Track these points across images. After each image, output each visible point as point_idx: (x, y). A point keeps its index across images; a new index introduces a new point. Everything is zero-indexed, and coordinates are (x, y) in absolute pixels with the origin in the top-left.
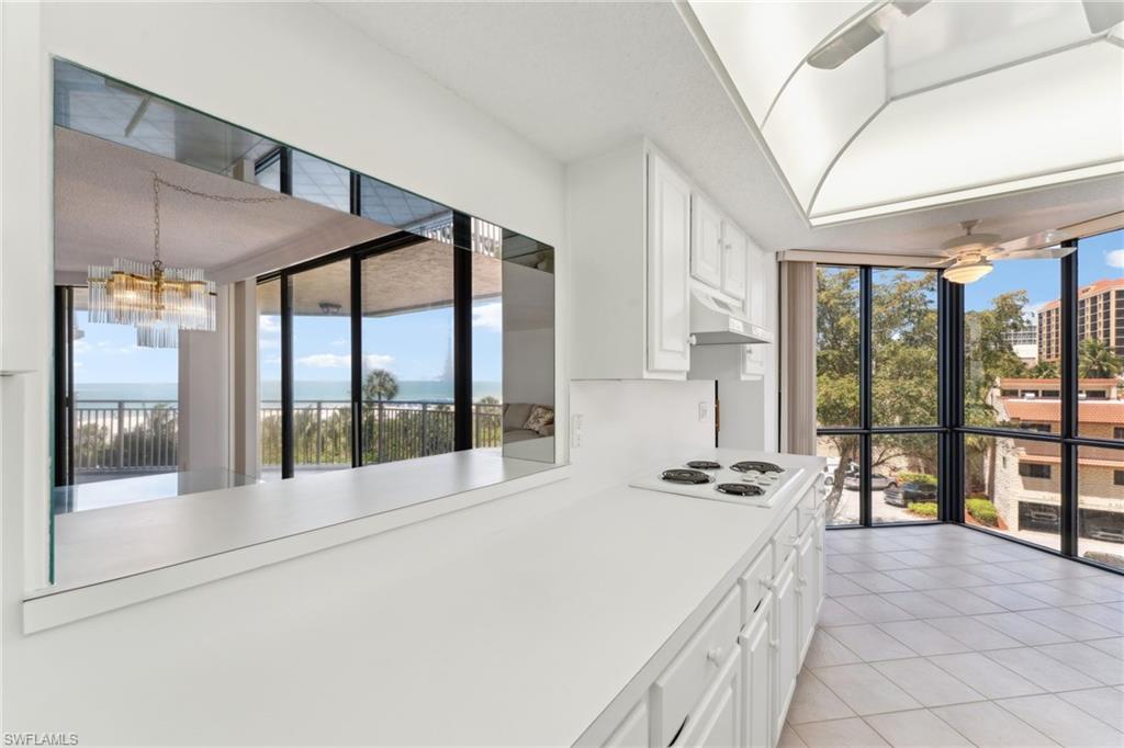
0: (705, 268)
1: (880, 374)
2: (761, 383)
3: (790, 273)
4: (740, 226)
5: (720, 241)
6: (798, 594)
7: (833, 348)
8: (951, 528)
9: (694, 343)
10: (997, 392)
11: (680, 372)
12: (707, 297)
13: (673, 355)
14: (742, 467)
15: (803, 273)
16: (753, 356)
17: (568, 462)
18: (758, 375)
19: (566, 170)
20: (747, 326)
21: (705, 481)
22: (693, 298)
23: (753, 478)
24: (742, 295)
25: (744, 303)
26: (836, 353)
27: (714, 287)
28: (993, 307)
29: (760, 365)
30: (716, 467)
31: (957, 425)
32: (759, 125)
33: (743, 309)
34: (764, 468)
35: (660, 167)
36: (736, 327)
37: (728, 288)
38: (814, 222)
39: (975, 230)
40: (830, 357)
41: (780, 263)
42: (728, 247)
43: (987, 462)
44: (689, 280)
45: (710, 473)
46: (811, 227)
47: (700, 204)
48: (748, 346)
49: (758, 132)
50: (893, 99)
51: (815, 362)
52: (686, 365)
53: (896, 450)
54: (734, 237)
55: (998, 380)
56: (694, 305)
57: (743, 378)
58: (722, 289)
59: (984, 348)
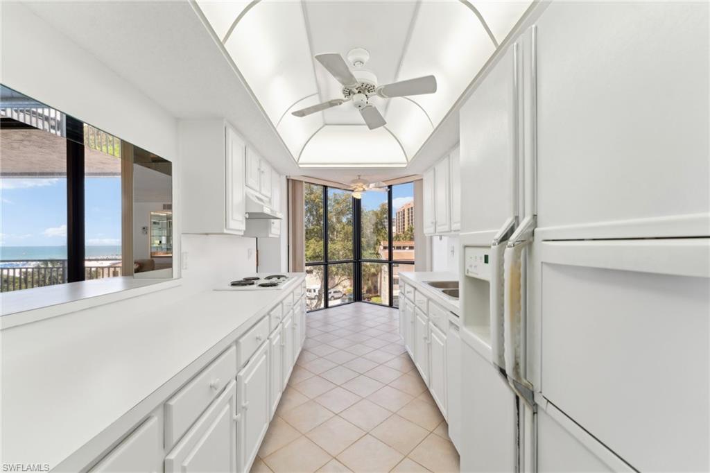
0: (252, 182)
1: (338, 239)
2: (279, 239)
3: (292, 184)
4: (268, 162)
5: (259, 169)
6: (294, 329)
7: (317, 225)
8: (358, 304)
9: (247, 217)
10: (382, 248)
11: (241, 231)
12: (253, 195)
13: (237, 223)
14: (269, 278)
15: (298, 186)
16: (275, 225)
17: (180, 277)
18: (277, 235)
19: (178, 122)
20: (272, 211)
21: (253, 284)
22: (247, 196)
23: (274, 280)
24: (269, 195)
25: (270, 199)
26: (319, 227)
27: (257, 191)
28: (379, 209)
29: (279, 229)
30: (258, 279)
31: (359, 259)
32: (275, 126)
33: (270, 202)
34: (279, 277)
35: (231, 134)
36: (267, 211)
37: (263, 192)
38: (301, 166)
39: (361, 178)
40: (316, 230)
41: (288, 180)
42: (263, 172)
43: (379, 280)
44: (245, 187)
45: (255, 281)
46: (300, 168)
47: (250, 152)
48: (272, 220)
49: (275, 130)
50: (326, 124)
51: (304, 232)
52: (243, 227)
53: (345, 277)
54: (265, 167)
55: (382, 243)
56: (247, 200)
57: (270, 236)
58: (260, 193)
59: (377, 227)
